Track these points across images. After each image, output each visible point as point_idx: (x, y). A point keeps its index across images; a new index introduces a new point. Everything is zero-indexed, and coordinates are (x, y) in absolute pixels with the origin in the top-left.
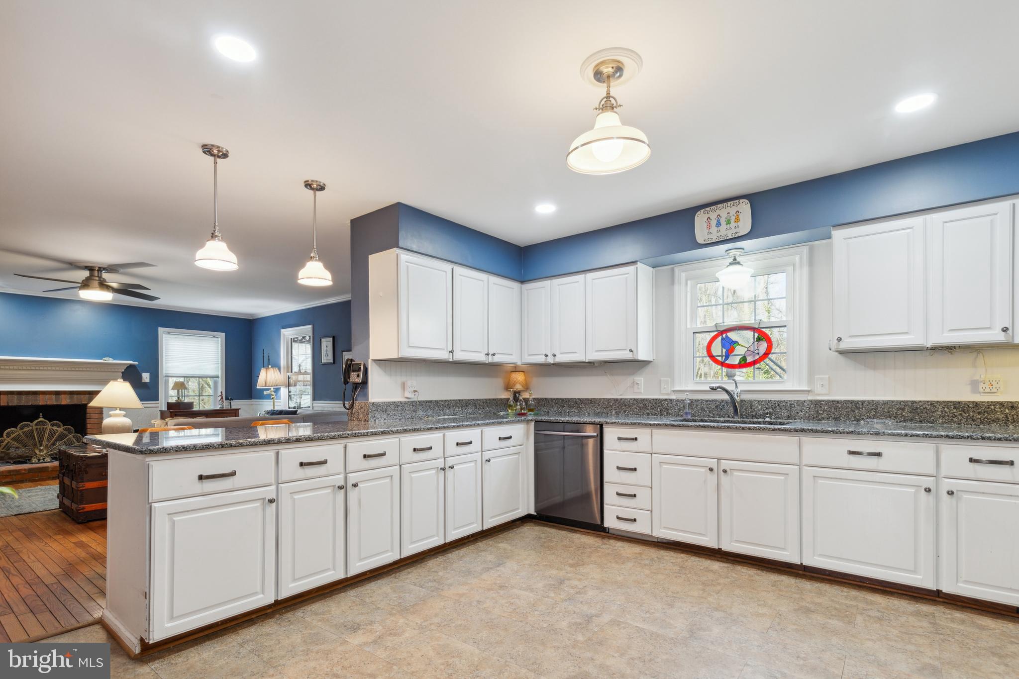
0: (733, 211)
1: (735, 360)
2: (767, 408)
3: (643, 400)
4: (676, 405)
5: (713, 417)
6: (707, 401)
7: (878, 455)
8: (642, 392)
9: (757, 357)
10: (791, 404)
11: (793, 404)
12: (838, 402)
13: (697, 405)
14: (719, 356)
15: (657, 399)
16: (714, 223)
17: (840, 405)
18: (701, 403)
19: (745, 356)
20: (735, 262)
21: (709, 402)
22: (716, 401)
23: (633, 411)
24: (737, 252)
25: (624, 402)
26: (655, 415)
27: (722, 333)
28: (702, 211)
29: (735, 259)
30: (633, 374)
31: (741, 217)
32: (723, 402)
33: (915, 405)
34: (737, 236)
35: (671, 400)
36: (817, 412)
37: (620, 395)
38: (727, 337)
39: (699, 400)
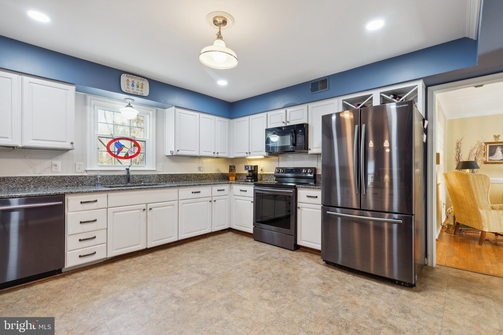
0: (140, 82)
1: (122, 154)
2: (140, 178)
3: (63, 177)
4: (89, 179)
5: (113, 185)
6: (110, 176)
7: (199, 192)
8: (60, 171)
9: (133, 154)
10: (150, 176)
11: (151, 176)
12: (166, 175)
13: (103, 179)
14: (113, 152)
15: (74, 176)
16: (130, 84)
17: (167, 176)
18: (106, 177)
19: (128, 153)
20: (129, 106)
21: (111, 177)
22: (115, 176)
23: (53, 185)
24: (131, 101)
25: (43, 179)
26: (72, 186)
27: (115, 140)
28: (126, 75)
29: (129, 104)
30: (51, 158)
31: (144, 87)
32: (119, 176)
33: (187, 175)
34: (142, 95)
35: (85, 176)
36: (160, 179)
37: (39, 174)
38: (118, 142)
39: (105, 176)
